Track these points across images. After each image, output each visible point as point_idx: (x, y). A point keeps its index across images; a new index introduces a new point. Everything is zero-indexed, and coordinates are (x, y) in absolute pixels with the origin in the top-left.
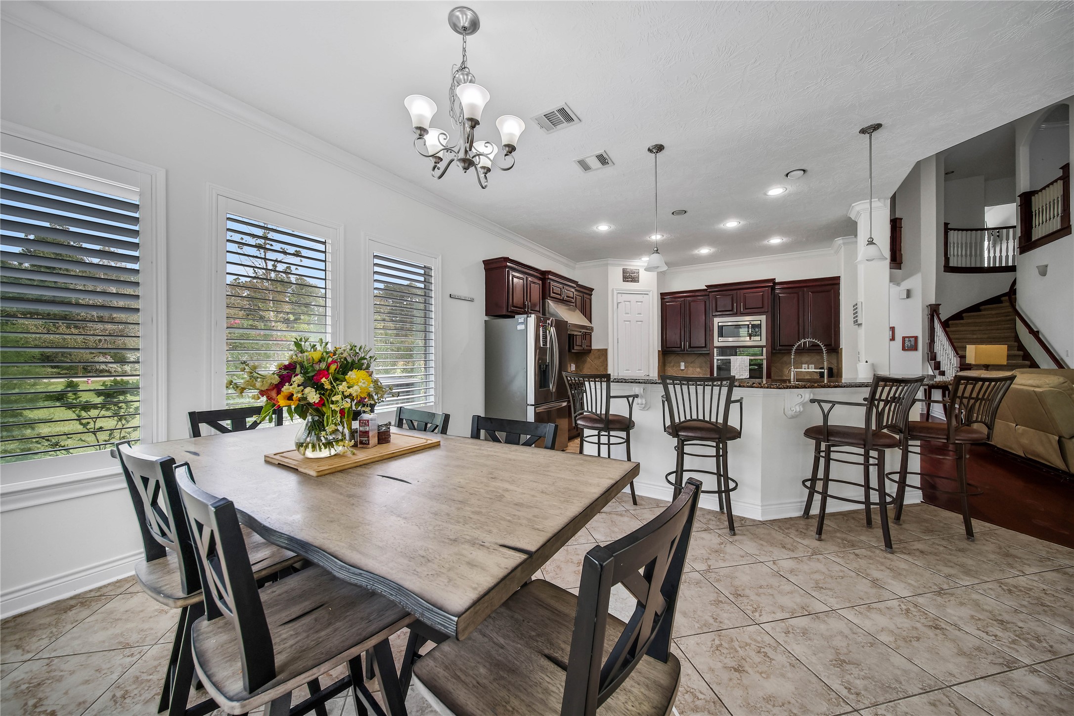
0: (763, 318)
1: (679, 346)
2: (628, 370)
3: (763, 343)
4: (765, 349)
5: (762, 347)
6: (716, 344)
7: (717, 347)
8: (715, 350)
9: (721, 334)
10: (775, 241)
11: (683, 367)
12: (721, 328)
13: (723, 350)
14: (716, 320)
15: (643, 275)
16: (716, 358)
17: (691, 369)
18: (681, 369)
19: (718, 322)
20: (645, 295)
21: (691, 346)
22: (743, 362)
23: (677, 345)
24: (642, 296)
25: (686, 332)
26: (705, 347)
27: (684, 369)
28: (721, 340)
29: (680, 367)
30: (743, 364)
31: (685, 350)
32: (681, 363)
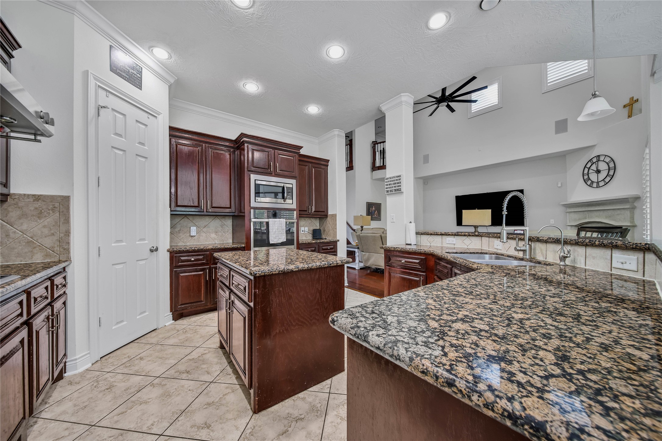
0: (294, 182)
1: (196, 204)
2: (121, 241)
3: (294, 206)
4: (295, 213)
5: (293, 210)
6: (253, 204)
7: (255, 208)
8: (252, 211)
9: (257, 193)
11: (193, 233)
12: (257, 186)
13: (259, 212)
14: (253, 178)
15: (148, 78)
16: (253, 220)
17: (204, 235)
18: (191, 235)
19: (255, 180)
20: (150, 116)
21: (213, 206)
22: (280, 225)
23: (193, 203)
24: (146, 115)
25: (206, 188)
26: (230, 208)
27: (195, 235)
28: (257, 200)
29: (190, 233)
30: (280, 228)
31: (205, 210)
32: (191, 228)
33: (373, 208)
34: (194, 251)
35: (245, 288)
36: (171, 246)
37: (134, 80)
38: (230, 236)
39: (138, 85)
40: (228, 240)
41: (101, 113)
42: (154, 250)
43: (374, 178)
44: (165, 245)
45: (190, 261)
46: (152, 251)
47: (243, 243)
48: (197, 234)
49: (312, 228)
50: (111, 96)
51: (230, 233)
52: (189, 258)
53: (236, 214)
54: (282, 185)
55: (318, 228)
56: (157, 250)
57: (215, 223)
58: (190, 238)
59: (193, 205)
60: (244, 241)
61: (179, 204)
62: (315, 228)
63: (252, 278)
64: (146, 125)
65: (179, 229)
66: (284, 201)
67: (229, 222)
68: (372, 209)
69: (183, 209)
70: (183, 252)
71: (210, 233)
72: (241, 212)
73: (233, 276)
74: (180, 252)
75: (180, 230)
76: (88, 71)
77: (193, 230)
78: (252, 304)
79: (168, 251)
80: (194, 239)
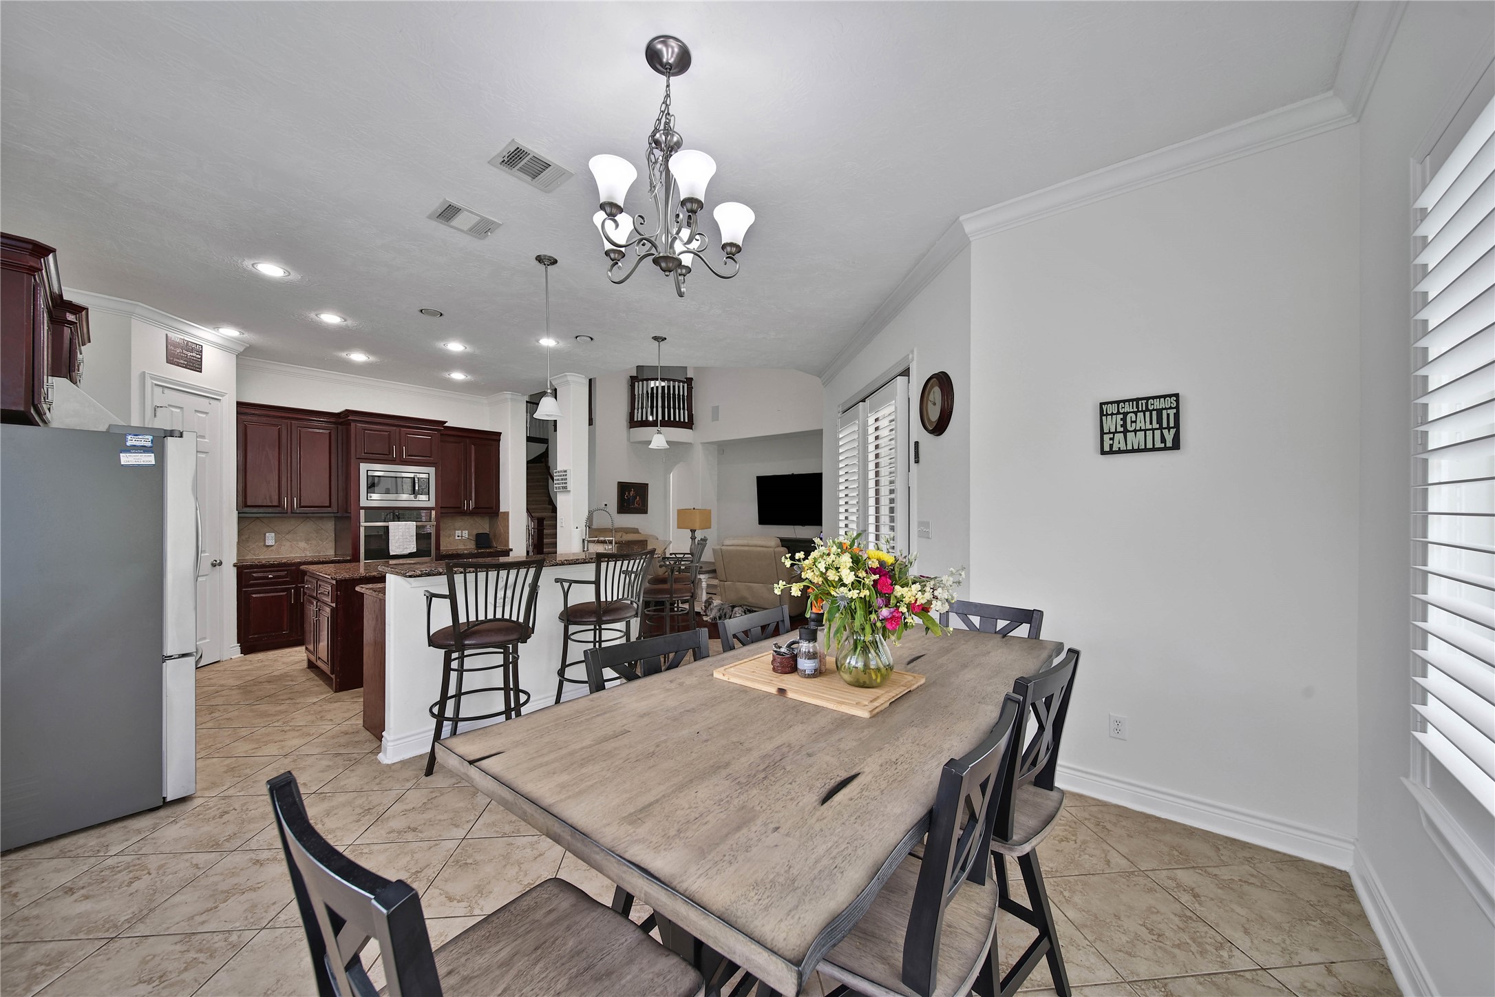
0: (432, 470)
1: (276, 503)
3: (432, 504)
4: (433, 513)
5: (430, 509)
6: (363, 503)
7: (365, 508)
8: (362, 512)
9: (370, 489)
10: (458, 376)
11: (270, 542)
12: (370, 480)
13: (373, 512)
14: (364, 467)
15: (210, 357)
16: (363, 524)
17: (288, 544)
18: (267, 544)
19: (367, 471)
20: (212, 401)
21: (302, 505)
22: (407, 530)
23: (271, 502)
24: (207, 400)
25: (291, 481)
26: (330, 506)
27: (274, 544)
28: (371, 497)
29: (265, 541)
30: (407, 534)
31: (289, 510)
32: (267, 534)
33: (632, 493)
34: (273, 566)
35: (329, 593)
36: (238, 560)
37: (193, 364)
38: (332, 544)
39: (198, 368)
40: (329, 552)
41: (158, 414)
42: (216, 564)
43: (631, 441)
44: (230, 558)
45: (267, 578)
46: (214, 565)
47: (348, 555)
48: (275, 543)
49: (475, 532)
50: (166, 391)
51: (331, 541)
52: (265, 574)
53: (339, 515)
54: (412, 475)
55: (487, 531)
56: (221, 564)
57: (305, 528)
58: (265, 549)
59: (271, 504)
60: (350, 552)
61: (248, 504)
62: (481, 531)
63: (334, 582)
64: (206, 413)
65: (247, 536)
66: (416, 497)
67: (330, 526)
68: (629, 494)
69: (255, 510)
70: (256, 566)
71: (297, 541)
72: (347, 512)
73: (320, 585)
74: (251, 567)
75: (249, 538)
76: (144, 372)
77: (270, 539)
78: (334, 605)
79: (234, 566)
80: (272, 550)
